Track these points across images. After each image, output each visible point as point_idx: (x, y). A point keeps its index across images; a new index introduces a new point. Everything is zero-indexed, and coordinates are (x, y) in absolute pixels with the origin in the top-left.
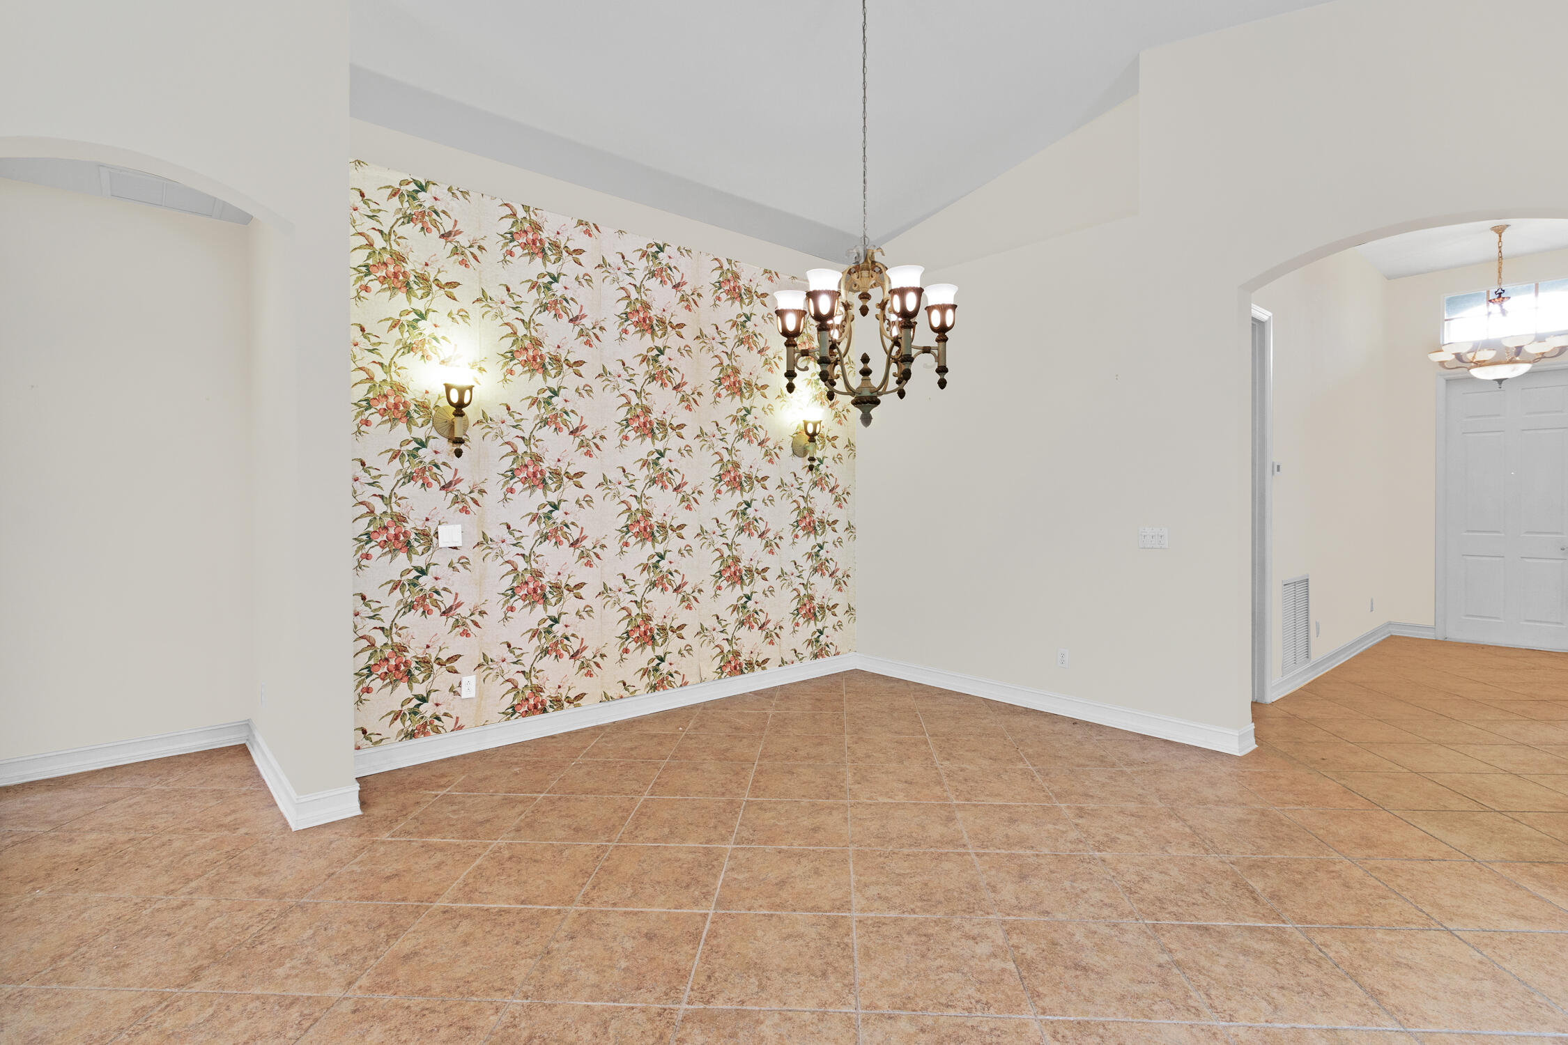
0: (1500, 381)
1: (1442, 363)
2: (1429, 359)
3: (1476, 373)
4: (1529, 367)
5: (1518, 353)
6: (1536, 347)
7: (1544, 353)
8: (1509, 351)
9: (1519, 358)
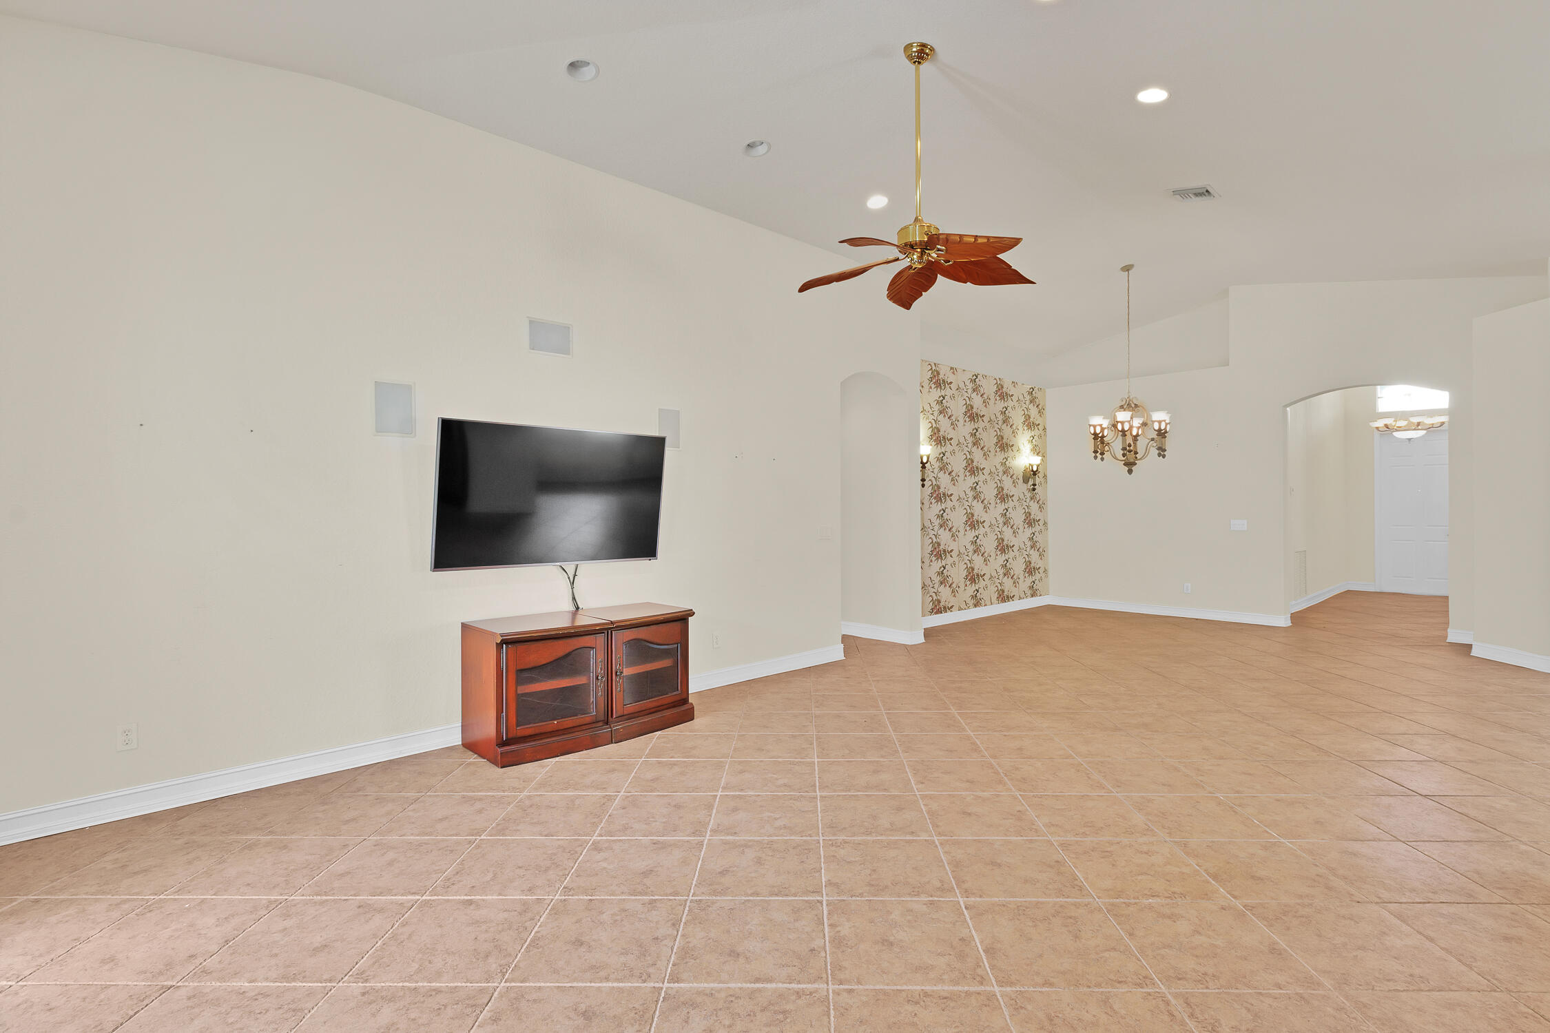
0: (1410, 439)
1: (1377, 428)
2: (1370, 426)
3: (1396, 434)
4: (1425, 432)
5: (1419, 424)
6: (1429, 421)
7: (1433, 424)
8: (1413, 423)
9: (1419, 427)
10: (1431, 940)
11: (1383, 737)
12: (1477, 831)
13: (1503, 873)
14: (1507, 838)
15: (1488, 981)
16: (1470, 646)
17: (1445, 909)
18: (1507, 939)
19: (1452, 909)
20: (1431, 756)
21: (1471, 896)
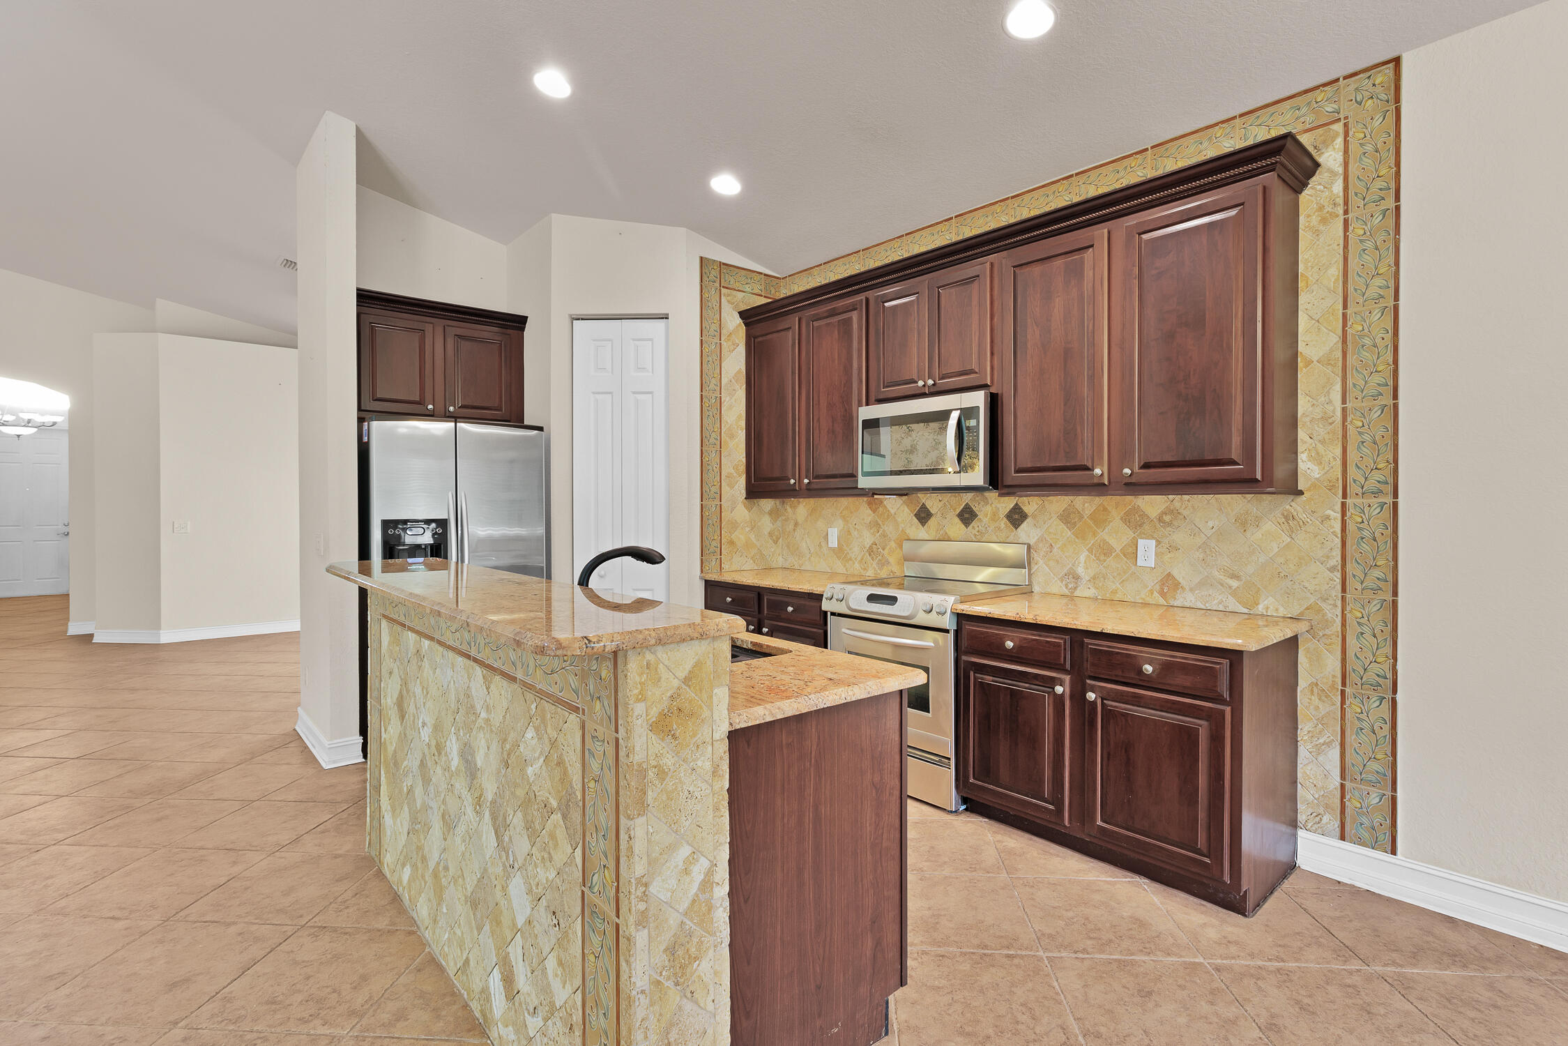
0: (19, 436)
4: (36, 430)
5: (29, 421)
6: (39, 419)
7: (44, 423)
8: (23, 420)
9: (30, 425)
10: (106, 845)
11: (25, 727)
12: (124, 767)
13: (149, 785)
14: (147, 763)
15: (151, 848)
16: (92, 636)
17: (111, 823)
18: (159, 820)
19: (117, 821)
20: (75, 728)
21: (128, 807)
